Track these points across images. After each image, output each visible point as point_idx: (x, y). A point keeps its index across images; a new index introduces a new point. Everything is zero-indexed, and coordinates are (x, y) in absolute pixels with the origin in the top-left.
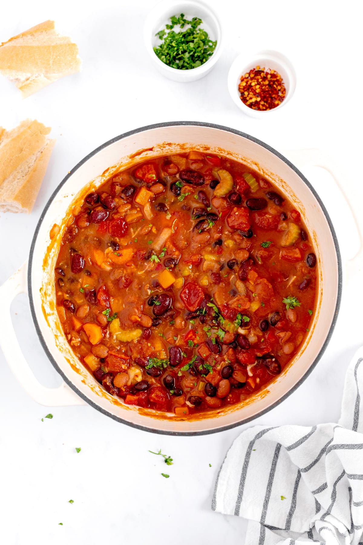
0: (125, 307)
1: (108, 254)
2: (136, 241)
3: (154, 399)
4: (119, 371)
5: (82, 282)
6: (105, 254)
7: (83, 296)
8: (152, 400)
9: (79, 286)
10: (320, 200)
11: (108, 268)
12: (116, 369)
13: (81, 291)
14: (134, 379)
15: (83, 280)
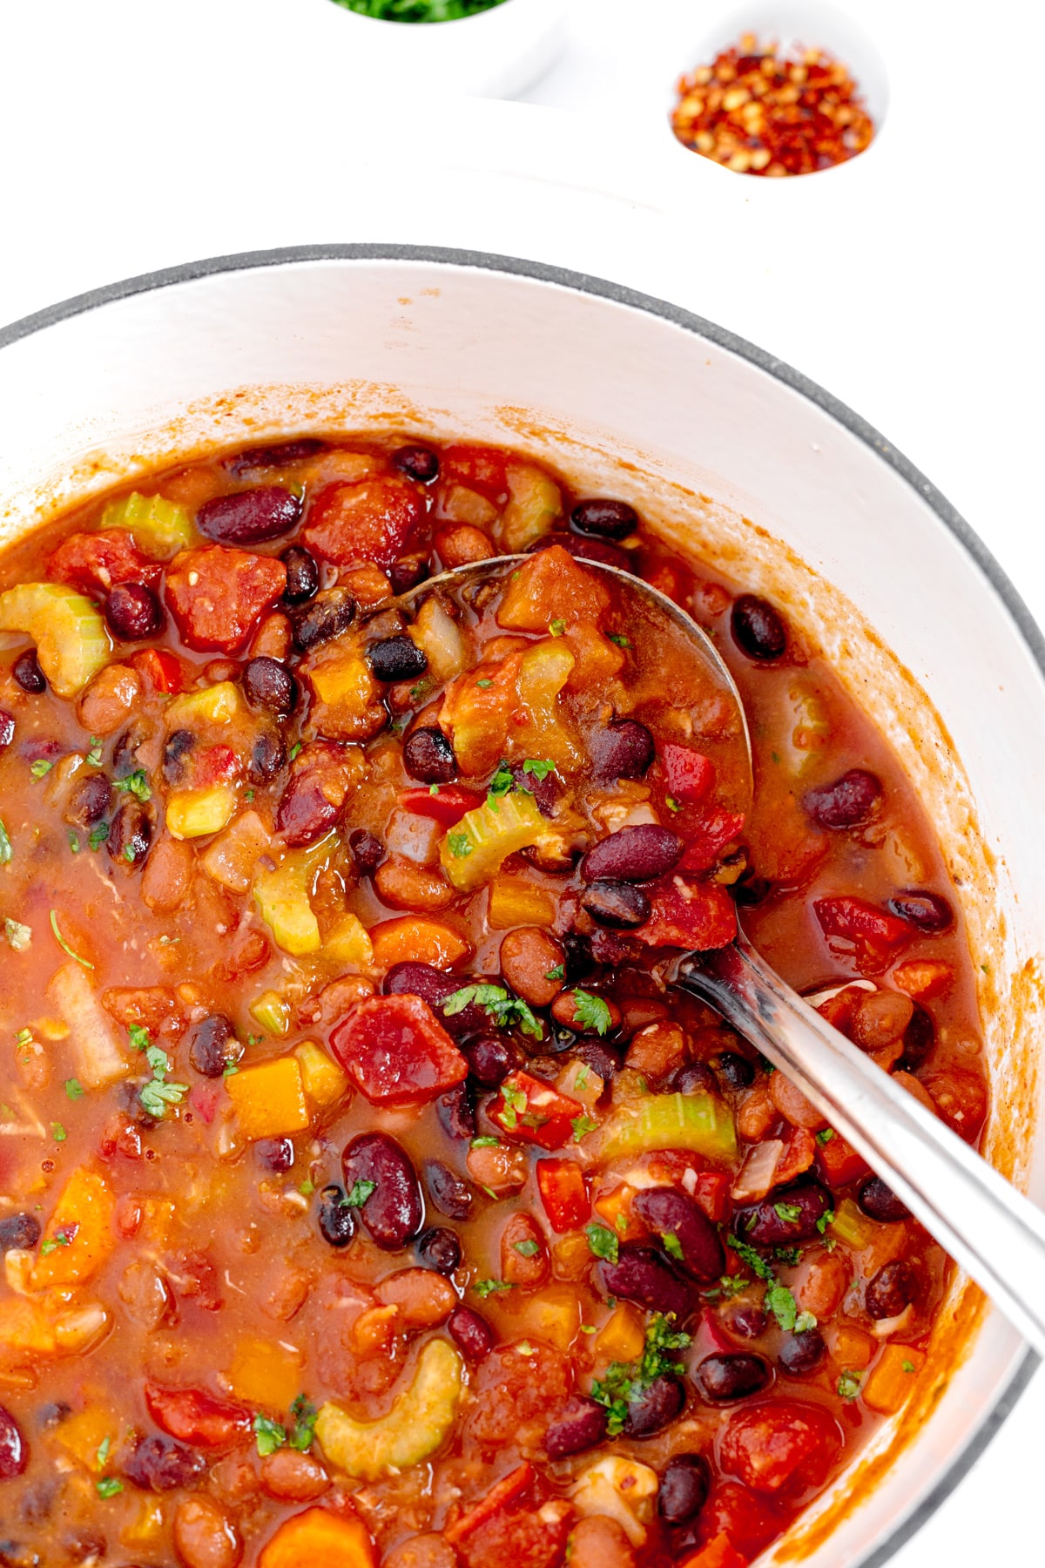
0: (295, 1345)
1: (28, 1282)
2: (61, 1137)
3: (776, 1468)
4: (554, 1547)
5: (74, 1461)
6: (24, 1292)
7: (136, 1498)
8: (775, 1482)
9: (84, 1487)
10: (395, 246)
11: (93, 1318)
12: (541, 1552)
13: (110, 1493)
14: (632, 1504)
15: (70, 1455)
